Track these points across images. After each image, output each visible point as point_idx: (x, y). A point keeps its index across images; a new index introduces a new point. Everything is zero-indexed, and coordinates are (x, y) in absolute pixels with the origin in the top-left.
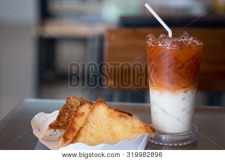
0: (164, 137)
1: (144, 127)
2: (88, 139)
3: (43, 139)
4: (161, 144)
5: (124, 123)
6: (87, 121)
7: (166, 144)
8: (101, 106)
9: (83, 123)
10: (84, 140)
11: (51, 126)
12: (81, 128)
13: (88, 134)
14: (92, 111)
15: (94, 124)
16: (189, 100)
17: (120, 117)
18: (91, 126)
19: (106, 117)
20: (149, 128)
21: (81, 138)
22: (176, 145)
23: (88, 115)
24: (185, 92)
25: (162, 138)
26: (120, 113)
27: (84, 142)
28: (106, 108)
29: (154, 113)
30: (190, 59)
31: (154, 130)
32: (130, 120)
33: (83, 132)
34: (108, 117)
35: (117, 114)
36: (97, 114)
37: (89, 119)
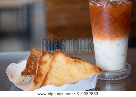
0: (107, 74)
1: (93, 68)
2: (53, 81)
3: (17, 84)
4: (105, 79)
5: (78, 67)
6: (51, 67)
7: (109, 80)
8: (59, 55)
9: (48, 69)
10: (51, 82)
11: (23, 73)
12: (48, 73)
13: (53, 77)
14: (53, 59)
15: (56, 69)
16: (122, 46)
17: (75, 62)
18: (55, 71)
19: (64, 63)
20: (97, 69)
21: (48, 82)
22: (117, 79)
23: (51, 62)
24: (119, 40)
25: (106, 75)
26: (75, 59)
27: (51, 84)
28: (64, 56)
29: (97, 57)
30: (121, 15)
31: (101, 70)
32: (82, 64)
33: (49, 76)
34: (66, 63)
35: (72, 60)
36: (58, 62)
37: (52, 66)
